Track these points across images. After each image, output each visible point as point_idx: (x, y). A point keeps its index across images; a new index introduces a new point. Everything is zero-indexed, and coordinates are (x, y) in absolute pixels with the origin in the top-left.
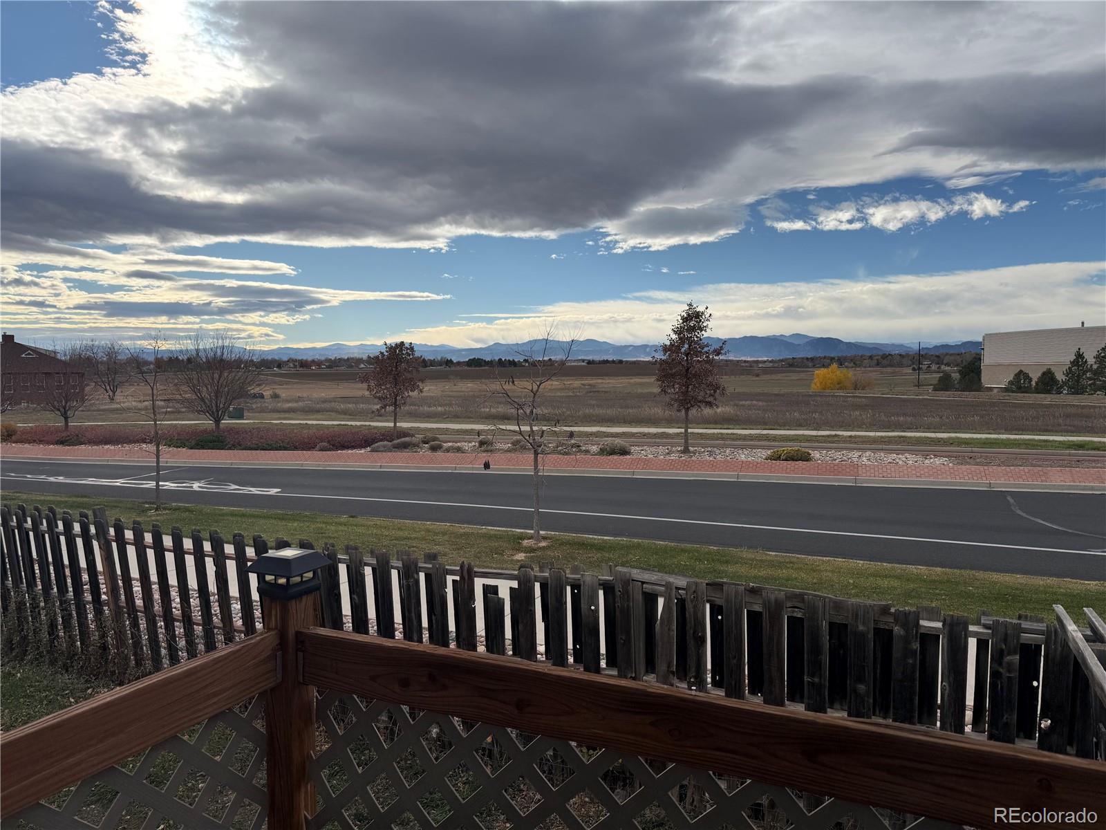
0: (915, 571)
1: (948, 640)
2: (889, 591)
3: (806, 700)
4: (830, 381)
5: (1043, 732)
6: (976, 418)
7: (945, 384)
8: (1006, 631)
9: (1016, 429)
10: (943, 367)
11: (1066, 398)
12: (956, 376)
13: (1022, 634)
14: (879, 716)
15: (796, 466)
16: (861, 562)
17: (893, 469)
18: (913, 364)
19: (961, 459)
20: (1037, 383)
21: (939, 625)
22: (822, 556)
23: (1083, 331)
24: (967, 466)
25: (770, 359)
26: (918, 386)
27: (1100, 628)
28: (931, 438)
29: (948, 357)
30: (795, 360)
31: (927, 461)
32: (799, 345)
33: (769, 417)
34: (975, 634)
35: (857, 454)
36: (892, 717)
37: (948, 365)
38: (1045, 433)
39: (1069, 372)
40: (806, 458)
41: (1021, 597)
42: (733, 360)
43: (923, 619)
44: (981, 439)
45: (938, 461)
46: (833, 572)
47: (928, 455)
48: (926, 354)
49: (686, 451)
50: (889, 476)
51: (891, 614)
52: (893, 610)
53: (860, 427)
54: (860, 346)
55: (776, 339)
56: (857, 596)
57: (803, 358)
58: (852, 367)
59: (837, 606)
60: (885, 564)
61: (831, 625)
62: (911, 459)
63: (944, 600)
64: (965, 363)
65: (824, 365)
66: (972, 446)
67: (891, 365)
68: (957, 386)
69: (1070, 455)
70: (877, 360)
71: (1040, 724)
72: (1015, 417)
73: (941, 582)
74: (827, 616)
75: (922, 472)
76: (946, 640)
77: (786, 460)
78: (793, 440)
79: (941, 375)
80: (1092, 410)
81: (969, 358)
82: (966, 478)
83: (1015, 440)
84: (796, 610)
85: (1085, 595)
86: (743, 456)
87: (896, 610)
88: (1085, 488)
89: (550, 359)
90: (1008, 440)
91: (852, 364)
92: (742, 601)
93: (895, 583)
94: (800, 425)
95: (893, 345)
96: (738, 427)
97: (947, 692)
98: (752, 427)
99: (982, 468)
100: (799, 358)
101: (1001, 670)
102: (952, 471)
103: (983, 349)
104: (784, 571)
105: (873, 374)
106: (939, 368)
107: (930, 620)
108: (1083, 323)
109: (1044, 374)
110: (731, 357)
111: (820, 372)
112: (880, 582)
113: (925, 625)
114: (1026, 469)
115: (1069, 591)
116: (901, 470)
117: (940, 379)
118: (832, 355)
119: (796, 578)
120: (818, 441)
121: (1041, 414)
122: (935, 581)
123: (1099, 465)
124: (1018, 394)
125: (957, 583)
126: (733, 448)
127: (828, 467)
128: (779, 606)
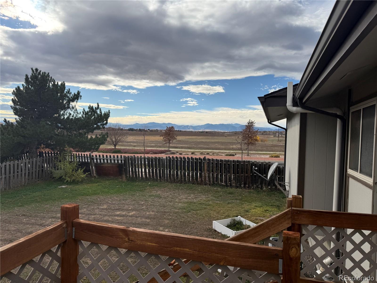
18: (274, 134)
25: (229, 131)
30: (236, 132)
32: (237, 127)
48: (277, 131)
49: (248, 155)
67: (266, 135)
70: (262, 133)
77: (275, 157)
89: (157, 129)
95: (266, 128)
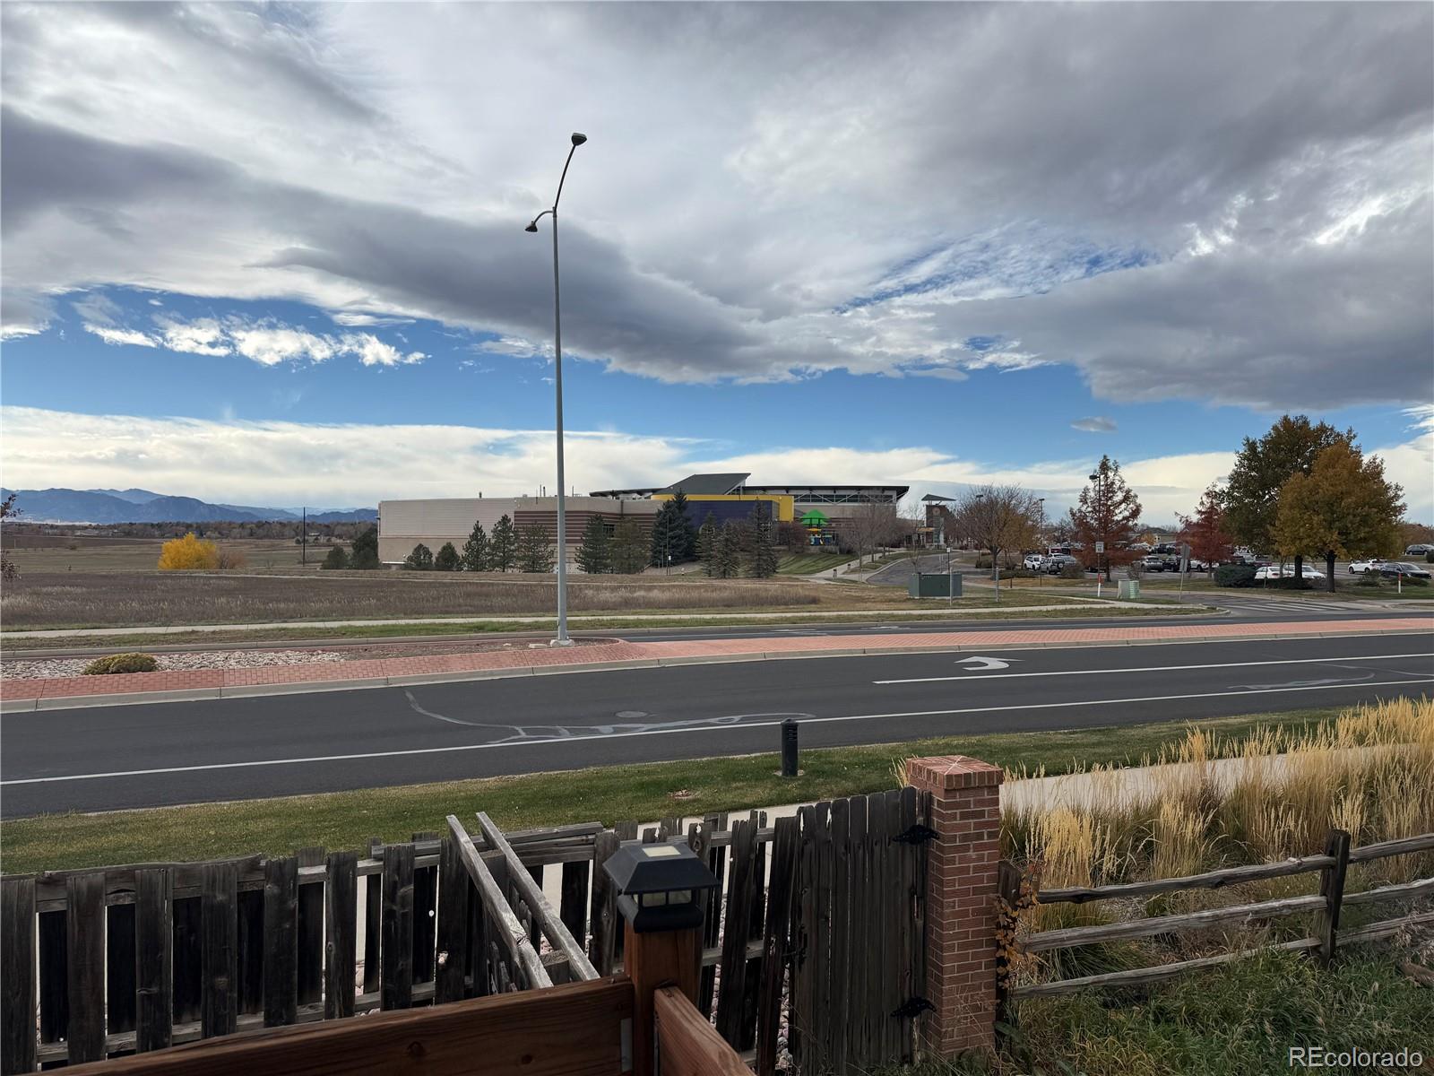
0: (298, 802)
1: (333, 886)
2: (265, 836)
3: (138, 1025)
4: (185, 557)
5: (440, 968)
6: (373, 602)
7: (336, 560)
8: (399, 857)
9: (416, 613)
10: (333, 539)
11: (466, 576)
12: (349, 550)
13: (416, 858)
14: (247, 1013)
15: (134, 680)
16: (228, 803)
17: (270, 672)
18: (297, 535)
19: (353, 652)
20: (437, 559)
21: (322, 869)
22: (172, 805)
23: (480, 503)
24: (362, 661)
25: (94, 524)
26: (304, 562)
27: (492, 833)
28: (319, 629)
29: (339, 527)
30: (134, 527)
31: (313, 658)
32: (139, 505)
33: (91, 609)
34: (365, 871)
35: (221, 656)
36: (264, 1008)
37: (340, 537)
38: (446, 616)
39: (468, 547)
40: (149, 667)
41: (421, 810)
42: (31, 525)
43: (302, 866)
44: (377, 626)
45: (327, 657)
46: (186, 824)
47: (314, 651)
48: (313, 523)
50: (265, 681)
51: (260, 869)
52: (263, 863)
53: (227, 617)
54: (228, 510)
55: (103, 495)
56: (221, 851)
57: (146, 524)
58: (217, 538)
59: (186, 874)
60: (259, 800)
61: (176, 903)
62: (294, 657)
63: (335, 832)
64: (359, 535)
65: (177, 535)
66: (368, 635)
67: (268, 537)
68: (350, 563)
69: (471, 638)
70: (251, 529)
71: (438, 959)
72: (415, 599)
73: (331, 811)
74: (170, 894)
75: (307, 673)
76: (330, 886)
77: (117, 672)
78: (129, 642)
79: (332, 549)
80: (491, 588)
81: (363, 529)
82: (361, 675)
83: (415, 625)
84: (123, 894)
85: (484, 794)
86: (45, 672)
87: (267, 863)
88: (485, 674)
90: (408, 625)
91: (217, 534)
92: (31, 901)
93: (272, 823)
94: (140, 620)
96: (37, 627)
97: (333, 953)
98: (62, 626)
99: (378, 661)
100: (140, 524)
101: (395, 908)
102: (344, 668)
103: (379, 519)
104: (111, 838)
105: (245, 548)
106: (329, 540)
107: (312, 865)
108: (480, 494)
109: (444, 548)
110: (28, 519)
111: (171, 546)
112: (252, 826)
113: (306, 873)
114: (426, 658)
115: (469, 793)
116: (281, 672)
117: (331, 555)
118: (189, 522)
119: (130, 845)
120: (167, 642)
121: (442, 593)
122: (322, 811)
123: (498, 648)
124: (419, 572)
125: (350, 808)
126: (29, 660)
127: (181, 677)
128: (95, 894)
